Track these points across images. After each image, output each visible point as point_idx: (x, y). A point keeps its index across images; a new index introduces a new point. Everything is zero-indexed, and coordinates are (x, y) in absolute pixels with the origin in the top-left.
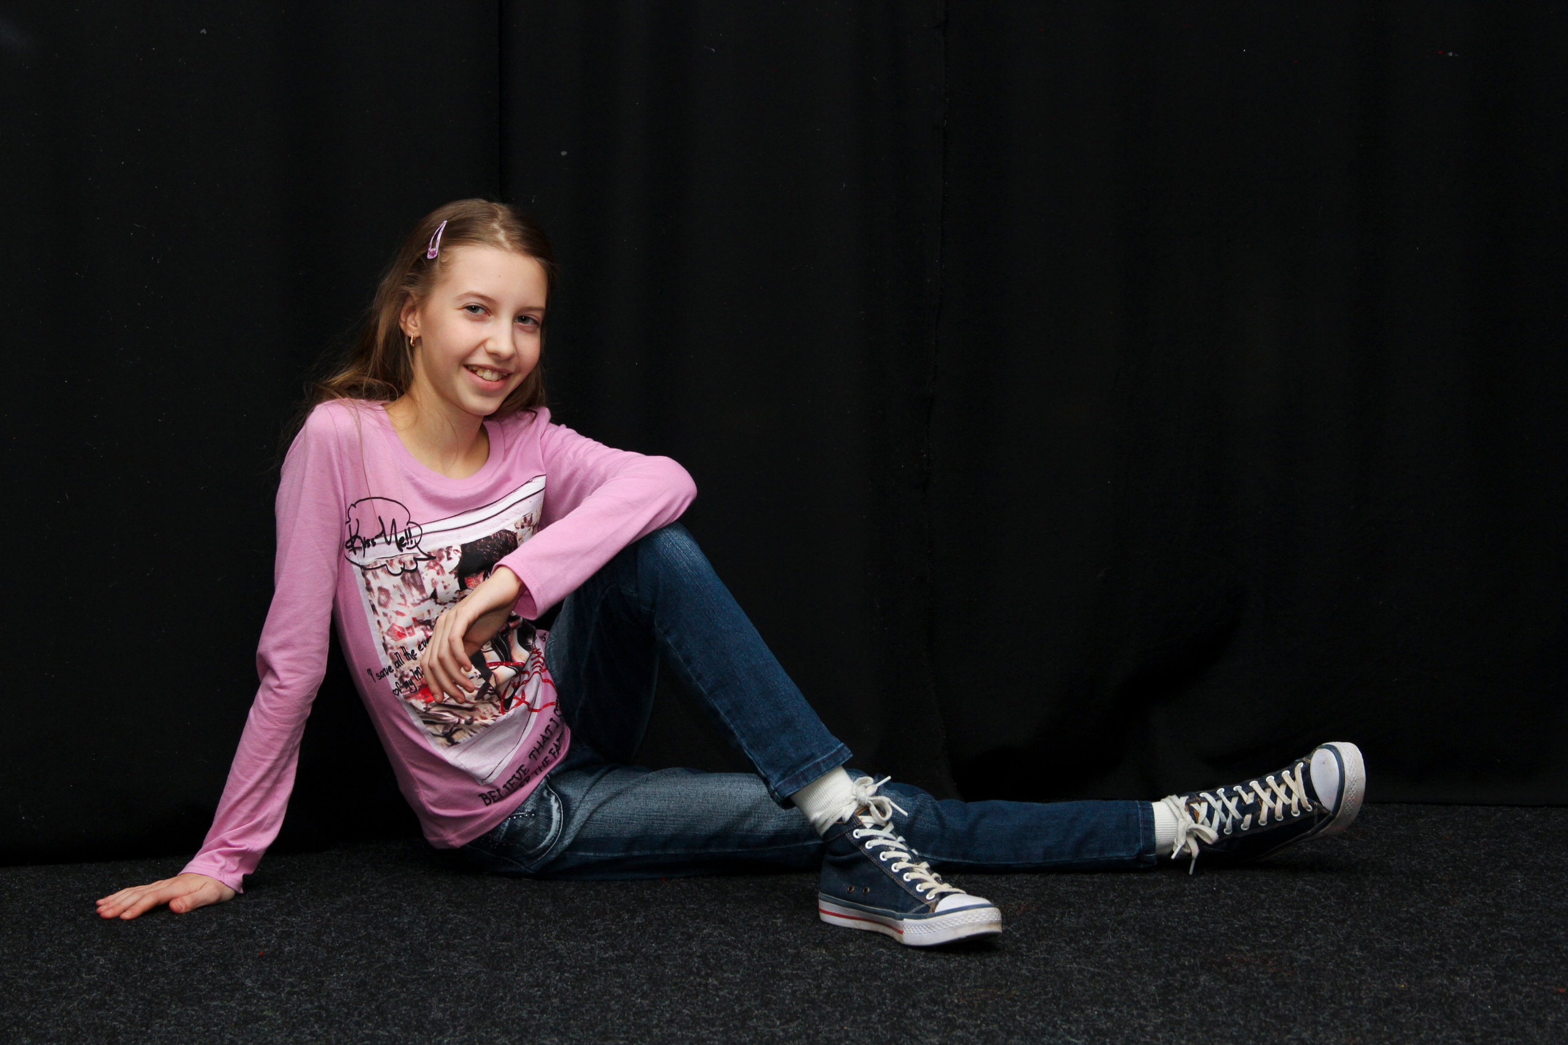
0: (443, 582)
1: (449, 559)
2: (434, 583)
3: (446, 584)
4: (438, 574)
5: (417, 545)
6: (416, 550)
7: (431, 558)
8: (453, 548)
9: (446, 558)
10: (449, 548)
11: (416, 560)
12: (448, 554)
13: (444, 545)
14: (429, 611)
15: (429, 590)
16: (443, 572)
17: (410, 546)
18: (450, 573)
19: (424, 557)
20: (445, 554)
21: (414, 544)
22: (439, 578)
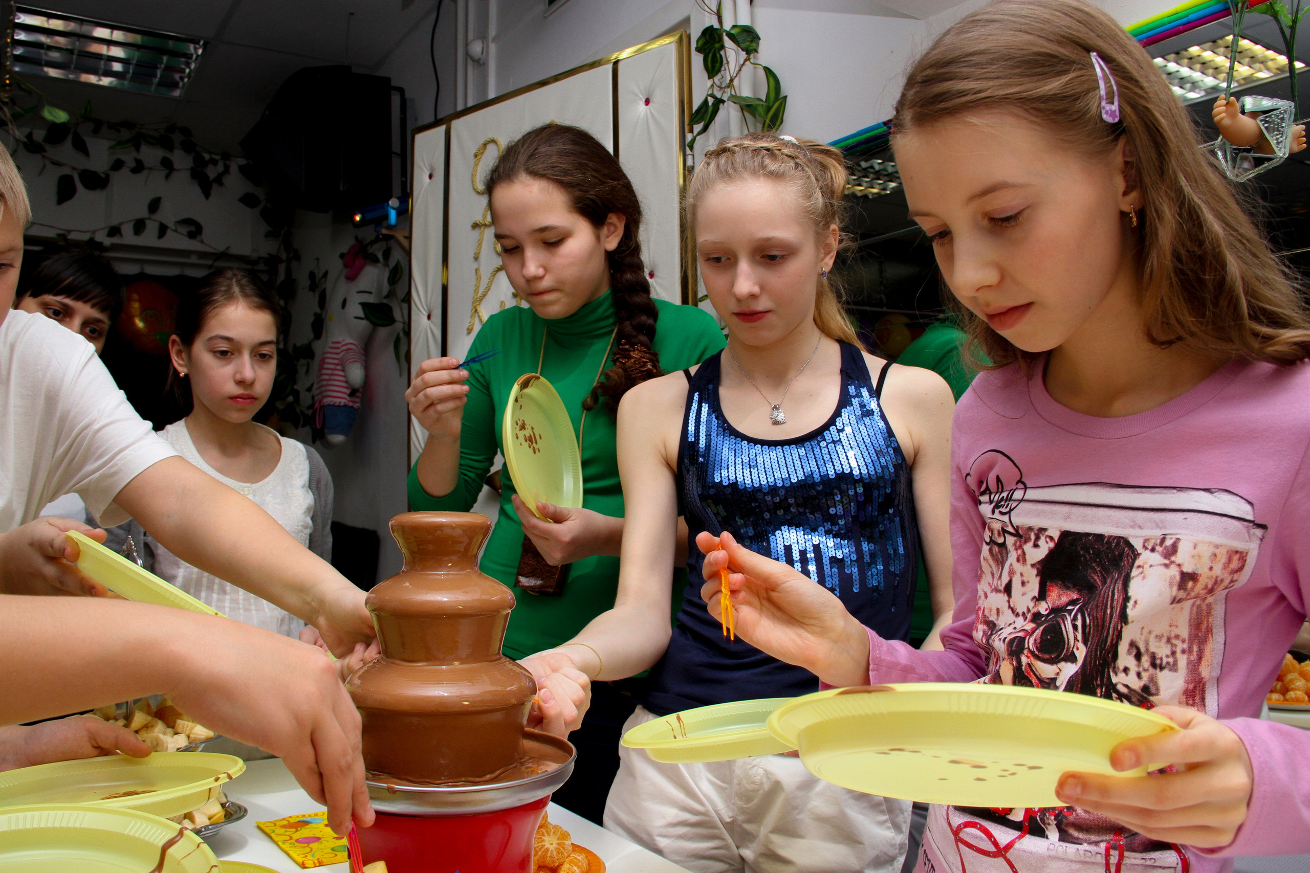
0: (1022, 575)
1: (1036, 546)
2: (1012, 573)
3: (1025, 579)
4: (1018, 560)
5: (1009, 512)
6: (1005, 518)
7: (1021, 535)
8: (1047, 533)
9: (1031, 544)
10: (1042, 530)
11: (1004, 531)
12: (1038, 538)
13: (1036, 523)
14: (998, 610)
15: (1005, 579)
16: (1025, 561)
17: (1004, 510)
18: (1033, 566)
19: (1010, 529)
20: (1033, 537)
21: (1008, 509)
22: (1018, 567)
